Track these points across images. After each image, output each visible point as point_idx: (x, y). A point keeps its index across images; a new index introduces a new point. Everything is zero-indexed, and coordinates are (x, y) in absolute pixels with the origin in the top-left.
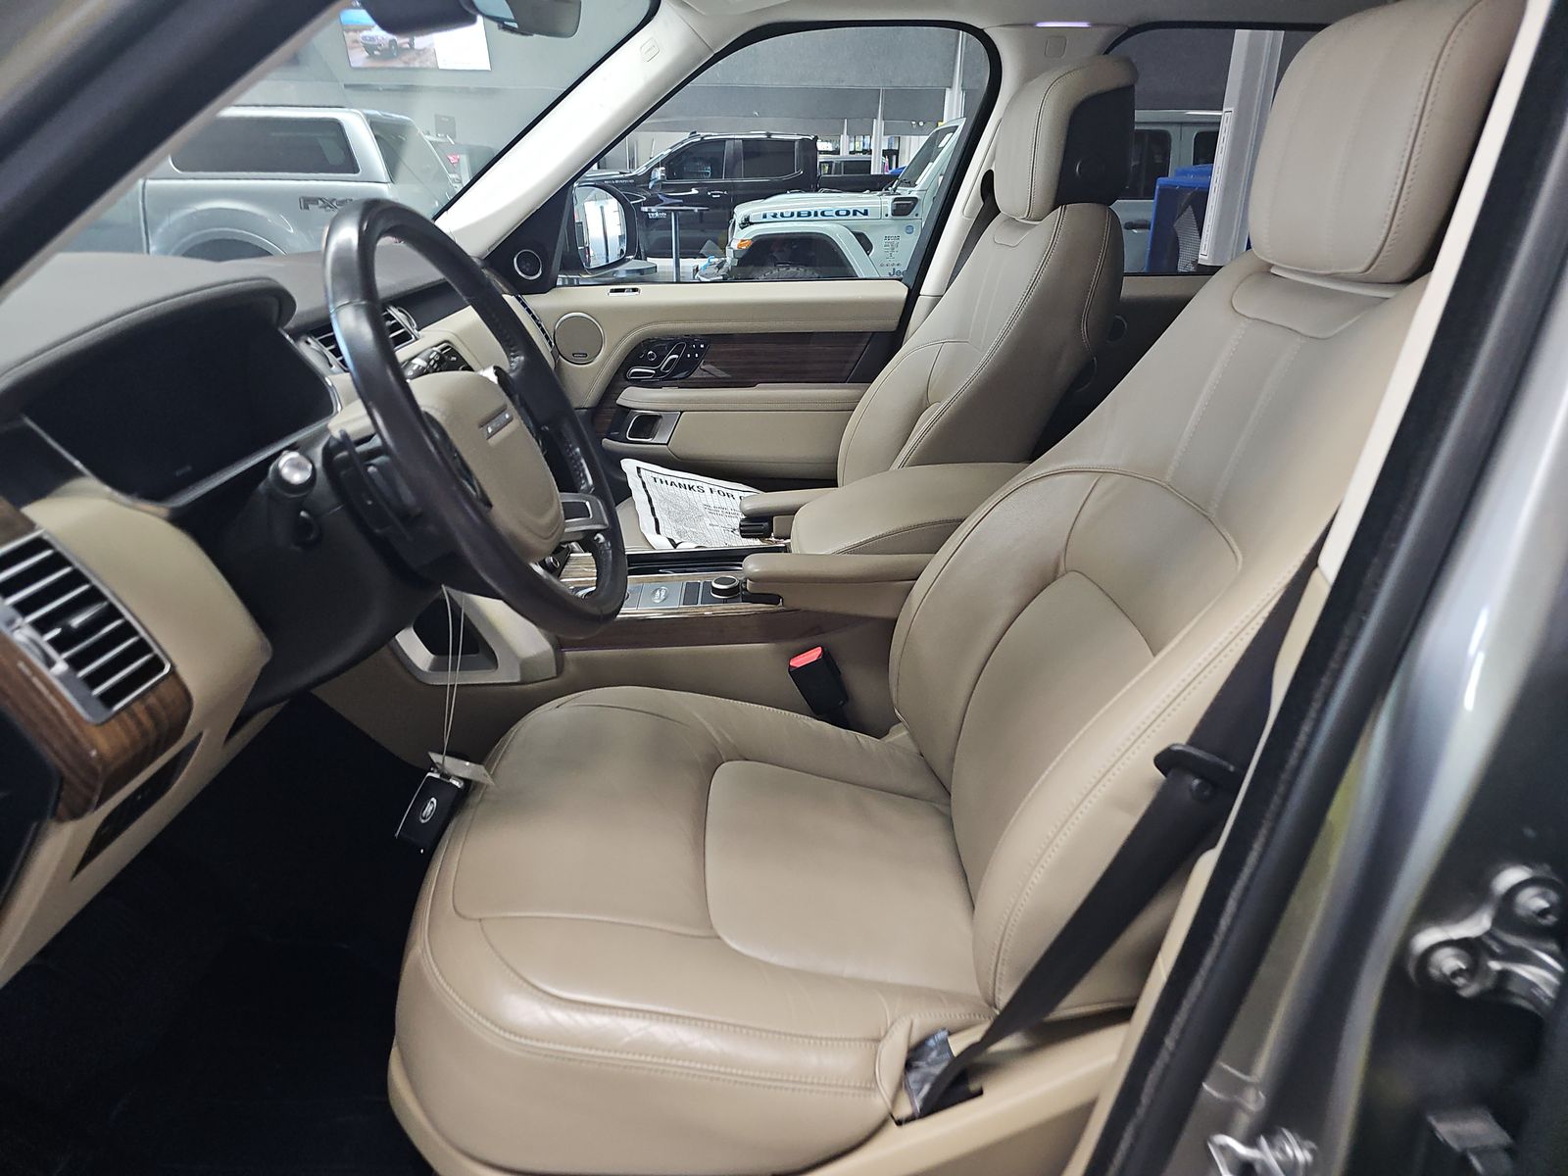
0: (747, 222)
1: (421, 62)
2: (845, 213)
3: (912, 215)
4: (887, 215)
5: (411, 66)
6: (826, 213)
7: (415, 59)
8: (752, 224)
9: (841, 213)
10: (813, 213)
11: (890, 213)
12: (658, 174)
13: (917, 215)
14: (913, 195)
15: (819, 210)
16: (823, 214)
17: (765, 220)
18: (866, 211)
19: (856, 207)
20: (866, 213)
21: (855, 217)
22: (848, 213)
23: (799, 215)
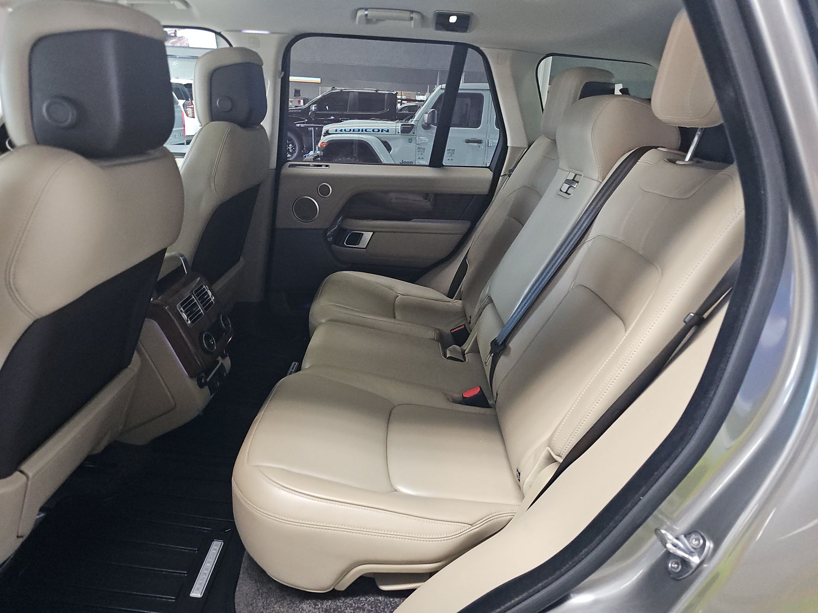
0: (327, 133)
1: (181, 44)
2: (377, 130)
3: (411, 133)
4: (399, 133)
5: (175, 45)
6: (367, 130)
7: (177, 42)
8: (330, 134)
9: (375, 130)
10: (361, 130)
11: (400, 131)
12: (313, 108)
13: (414, 133)
14: (413, 123)
15: (364, 128)
16: (366, 130)
17: (336, 132)
18: (388, 130)
19: (383, 128)
20: (388, 131)
21: (382, 133)
22: (379, 131)
23: (354, 130)
